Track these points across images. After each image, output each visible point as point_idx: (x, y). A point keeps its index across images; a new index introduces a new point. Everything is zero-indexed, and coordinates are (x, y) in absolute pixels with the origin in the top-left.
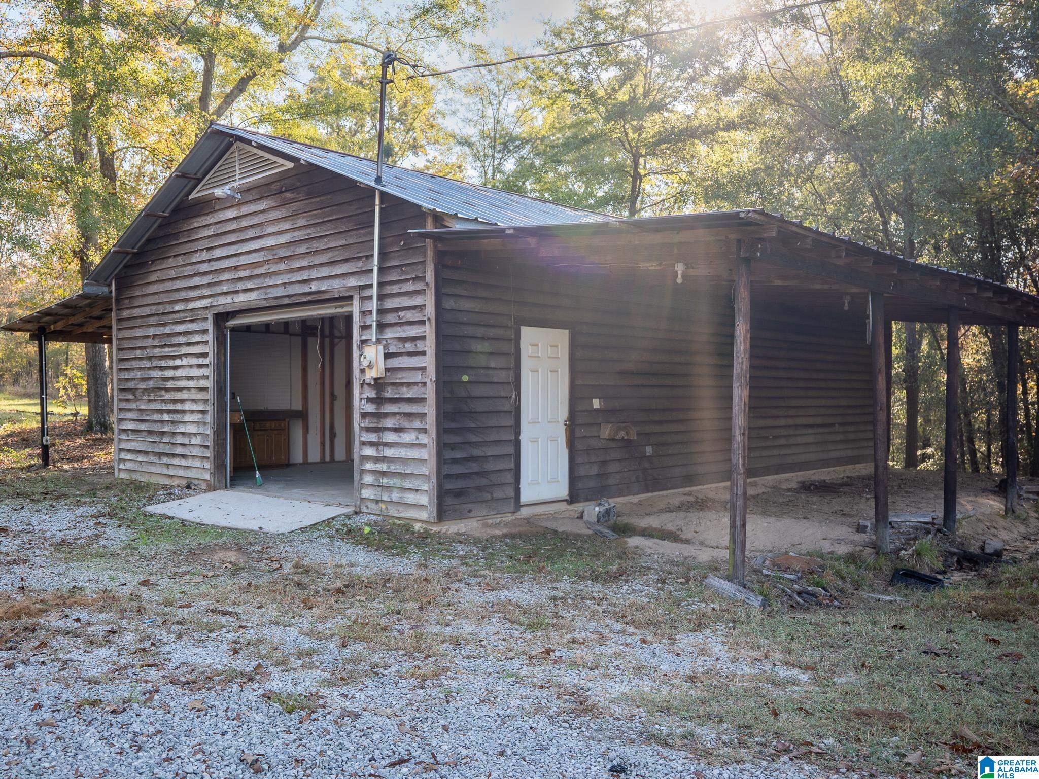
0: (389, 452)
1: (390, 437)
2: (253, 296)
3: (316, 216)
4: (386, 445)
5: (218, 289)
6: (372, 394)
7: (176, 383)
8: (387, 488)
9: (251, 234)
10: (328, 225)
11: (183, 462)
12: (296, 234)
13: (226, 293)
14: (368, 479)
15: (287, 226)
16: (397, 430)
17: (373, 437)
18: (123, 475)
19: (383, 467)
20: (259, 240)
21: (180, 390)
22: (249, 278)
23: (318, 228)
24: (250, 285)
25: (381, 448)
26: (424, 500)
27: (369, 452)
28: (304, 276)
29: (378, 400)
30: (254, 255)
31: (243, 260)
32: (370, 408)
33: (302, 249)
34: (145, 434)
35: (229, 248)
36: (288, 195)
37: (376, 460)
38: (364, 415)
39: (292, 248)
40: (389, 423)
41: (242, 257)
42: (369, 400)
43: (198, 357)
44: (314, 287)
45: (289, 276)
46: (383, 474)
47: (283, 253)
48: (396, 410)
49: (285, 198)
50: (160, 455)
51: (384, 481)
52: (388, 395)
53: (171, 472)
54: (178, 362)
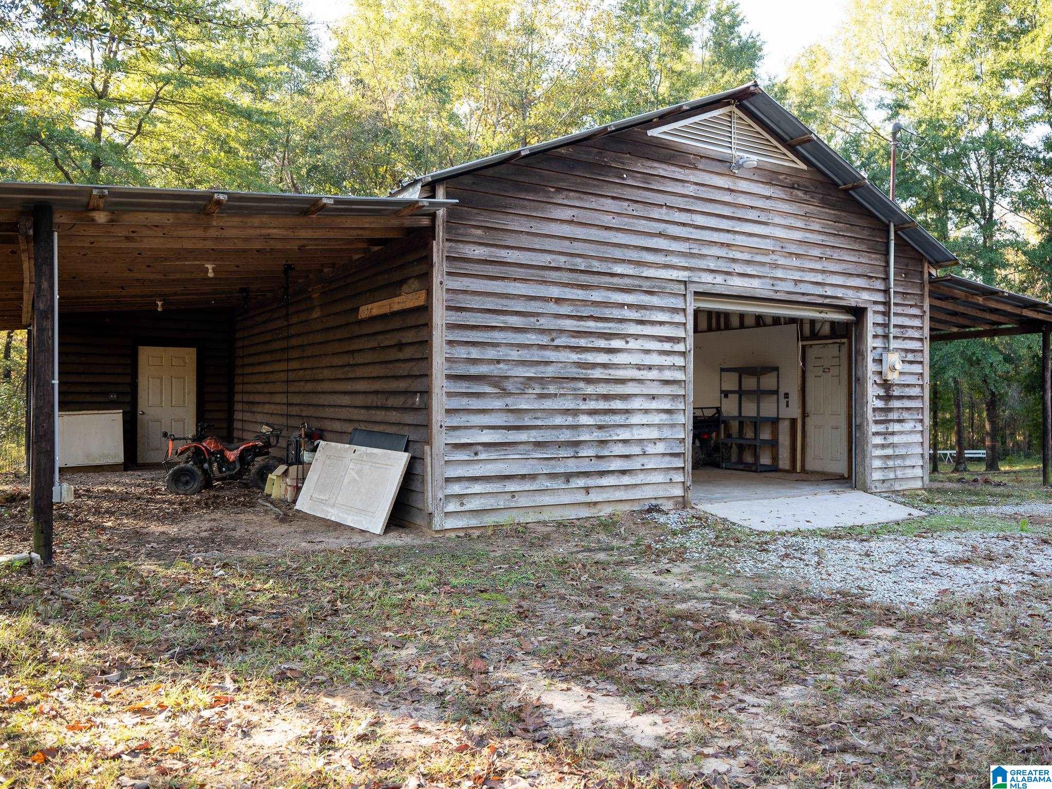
0: (896, 439)
1: (897, 427)
2: (756, 283)
3: (830, 227)
4: (893, 433)
5: (702, 264)
6: (882, 392)
7: (611, 372)
8: (894, 468)
9: (752, 215)
10: (842, 239)
11: (626, 480)
12: (808, 235)
13: (712, 271)
14: (877, 463)
15: (800, 224)
16: (900, 421)
17: (880, 428)
18: (450, 523)
19: (889, 452)
20: (763, 226)
21: (622, 381)
22: (748, 262)
23: (832, 238)
24: (749, 270)
25: (887, 436)
26: (918, 472)
27: (878, 440)
28: (819, 278)
29: (888, 398)
30: (756, 239)
31: (740, 240)
32: (880, 404)
33: (816, 252)
34: (530, 447)
35: (718, 219)
36: (800, 194)
37: (883, 446)
38: (875, 410)
39: (805, 248)
40: (894, 416)
41: (737, 237)
42: (878, 397)
43: (661, 341)
44: (830, 292)
45: (801, 273)
46: (888, 457)
47: (793, 249)
48: (901, 406)
49: (797, 195)
50: (568, 476)
51: (890, 463)
52: (896, 393)
53: (594, 497)
54: (616, 344)
